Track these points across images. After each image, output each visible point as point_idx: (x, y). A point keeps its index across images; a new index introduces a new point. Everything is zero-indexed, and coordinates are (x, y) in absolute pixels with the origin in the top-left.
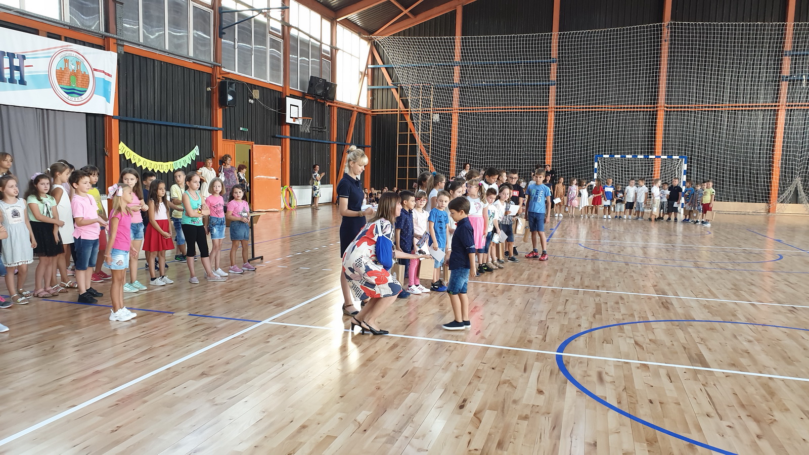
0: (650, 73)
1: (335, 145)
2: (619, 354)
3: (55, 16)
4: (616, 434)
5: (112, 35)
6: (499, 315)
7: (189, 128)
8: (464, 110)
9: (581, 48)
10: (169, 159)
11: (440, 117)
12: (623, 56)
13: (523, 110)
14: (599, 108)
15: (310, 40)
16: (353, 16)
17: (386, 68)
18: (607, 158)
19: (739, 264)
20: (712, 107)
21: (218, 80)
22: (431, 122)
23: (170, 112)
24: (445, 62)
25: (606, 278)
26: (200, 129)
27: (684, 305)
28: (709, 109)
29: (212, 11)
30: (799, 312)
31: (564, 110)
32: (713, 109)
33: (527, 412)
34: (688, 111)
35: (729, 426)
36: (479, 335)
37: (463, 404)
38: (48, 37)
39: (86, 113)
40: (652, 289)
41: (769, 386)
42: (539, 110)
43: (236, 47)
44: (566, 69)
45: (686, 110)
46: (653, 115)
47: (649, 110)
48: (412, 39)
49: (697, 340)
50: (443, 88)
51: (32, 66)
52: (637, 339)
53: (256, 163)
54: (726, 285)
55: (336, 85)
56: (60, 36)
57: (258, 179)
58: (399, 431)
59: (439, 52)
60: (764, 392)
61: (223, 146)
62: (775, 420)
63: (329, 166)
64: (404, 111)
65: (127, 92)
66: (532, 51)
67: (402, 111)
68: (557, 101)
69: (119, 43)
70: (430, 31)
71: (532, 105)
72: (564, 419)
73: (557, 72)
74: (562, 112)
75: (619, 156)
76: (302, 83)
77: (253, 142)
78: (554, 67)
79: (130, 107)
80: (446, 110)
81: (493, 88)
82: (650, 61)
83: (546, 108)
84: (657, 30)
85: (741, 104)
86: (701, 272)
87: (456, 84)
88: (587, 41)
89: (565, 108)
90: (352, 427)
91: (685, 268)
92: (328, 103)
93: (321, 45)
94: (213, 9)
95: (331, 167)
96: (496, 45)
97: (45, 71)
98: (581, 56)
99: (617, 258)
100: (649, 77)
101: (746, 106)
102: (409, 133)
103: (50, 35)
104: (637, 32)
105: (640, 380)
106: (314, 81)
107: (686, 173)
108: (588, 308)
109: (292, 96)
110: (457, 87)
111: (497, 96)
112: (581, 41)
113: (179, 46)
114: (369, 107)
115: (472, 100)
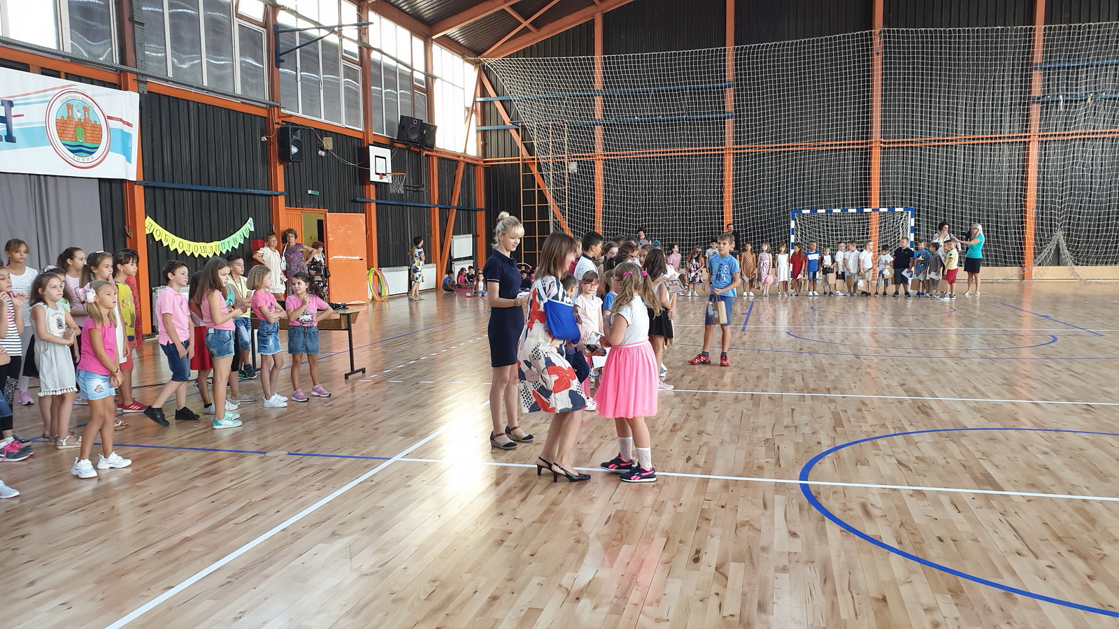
0: (859, 98)
1: (437, 209)
2: (881, 479)
3: (52, 45)
4: (908, 585)
5: (131, 69)
6: (709, 434)
7: (240, 194)
8: (611, 155)
9: (765, 67)
10: (213, 238)
11: (579, 166)
12: (823, 76)
13: (690, 153)
14: (793, 146)
15: (396, 67)
16: (453, 32)
17: (501, 101)
18: (807, 214)
19: (1003, 350)
20: (943, 141)
21: (276, 126)
22: (567, 174)
23: (213, 170)
24: (583, 91)
25: (835, 376)
26: (255, 194)
27: (946, 410)
28: (939, 144)
29: (264, 30)
30: (1099, 412)
31: (746, 151)
32: (945, 143)
33: (784, 561)
34: (912, 147)
35: (1048, 566)
36: (691, 463)
37: (696, 556)
38: (43, 74)
39: (99, 179)
40: (900, 390)
41: (1085, 511)
42: (712, 153)
43: (299, 79)
44: (746, 95)
45: (910, 145)
46: (866, 154)
47: (860, 147)
48: (535, 60)
49: (978, 455)
50: (581, 127)
51: (22, 115)
52: (897, 455)
53: (331, 239)
54: (995, 381)
55: (435, 127)
56: (59, 72)
57: (335, 260)
58: (624, 596)
59: (574, 77)
60: (1081, 519)
61: (287, 217)
62: (1105, 555)
64: (529, 159)
65: (153, 147)
66: (700, 73)
67: (525, 160)
68: (736, 139)
69: (141, 79)
70: (559, 49)
71: (703, 146)
72: (835, 568)
73: (735, 100)
74: (744, 153)
75: (823, 211)
76: (389, 124)
77: (327, 210)
78: (730, 94)
79: (158, 167)
80: (586, 157)
81: (649, 125)
82: (859, 82)
83: (722, 150)
84: (867, 40)
85: (981, 136)
86: (957, 364)
87: (599, 120)
88: (774, 56)
89: (748, 148)
90: (558, 596)
91: (935, 359)
92: (425, 152)
93: (412, 72)
94: (265, 28)
95: (433, 239)
96: (651, 66)
97: (41, 122)
98: (766, 77)
99: (841, 348)
100: (859, 103)
101: (987, 139)
102: (536, 189)
103: (46, 72)
104: (840, 43)
105: (918, 511)
106: (406, 123)
107: (914, 230)
108: (823, 419)
109: (376, 144)
110: (600, 124)
111: (655, 135)
112: (765, 57)
113: (221, 79)
114: (480, 156)
115: (621, 142)
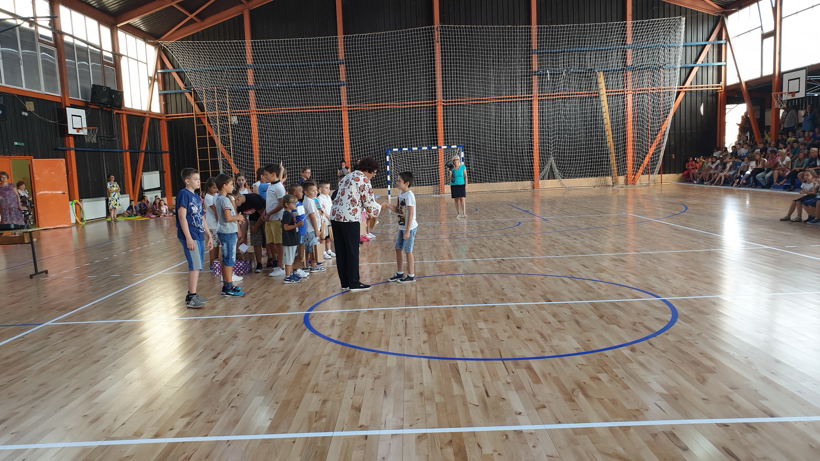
0: (426, 72)
1: (128, 154)
4: (327, 356)
8: (261, 111)
9: (364, 50)
11: (238, 119)
15: (88, 48)
16: (135, 21)
17: (177, 72)
19: (484, 232)
22: (230, 125)
24: (237, 65)
28: (478, 102)
31: (355, 108)
33: (267, 353)
34: (462, 105)
36: (247, 309)
37: (216, 356)
41: (450, 312)
42: (333, 110)
44: (352, 70)
46: (433, 109)
47: (428, 105)
48: (201, 43)
49: (419, 290)
50: (237, 91)
52: (374, 294)
53: (37, 179)
54: (464, 249)
55: (122, 93)
57: (42, 195)
60: (445, 316)
62: (441, 331)
63: (123, 175)
64: (201, 115)
66: (320, 54)
67: (198, 115)
68: (348, 100)
70: (218, 34)
72: (293, 353)
74: (354, 110)
76: (84, 91)
77: (32, 157)
78: (342, 68)
80: (243, 112)
81: (287, 90)
82: (426, 61)
83: (339, 108)
84: (429, 33)
85: (504, 97)
87: (251, 86)
88: (369, 43)
92: (116, 111)
93: (101, 52)
95: (126, 176)
96: (285, 48)
98: (365, 58)
100: (426, 75)
102: (207, 136)
104: (412, 35)
105: (362, 321)
106: (97, 89)
109: (72, 106)
110: (252, 89)
111: (291, 97)
114: (163, 112)
115: (268, 102)
